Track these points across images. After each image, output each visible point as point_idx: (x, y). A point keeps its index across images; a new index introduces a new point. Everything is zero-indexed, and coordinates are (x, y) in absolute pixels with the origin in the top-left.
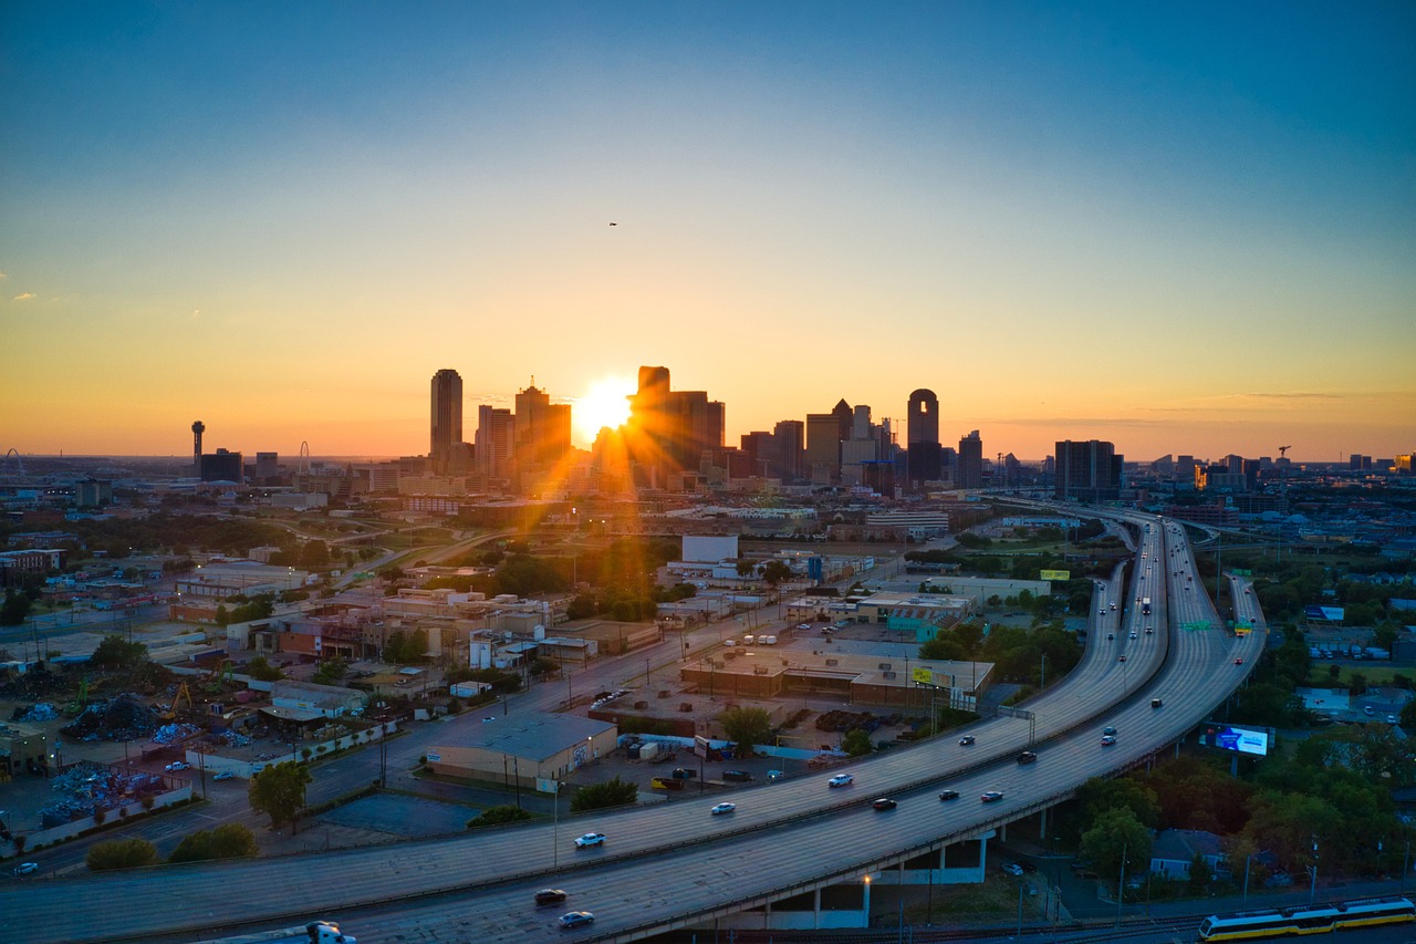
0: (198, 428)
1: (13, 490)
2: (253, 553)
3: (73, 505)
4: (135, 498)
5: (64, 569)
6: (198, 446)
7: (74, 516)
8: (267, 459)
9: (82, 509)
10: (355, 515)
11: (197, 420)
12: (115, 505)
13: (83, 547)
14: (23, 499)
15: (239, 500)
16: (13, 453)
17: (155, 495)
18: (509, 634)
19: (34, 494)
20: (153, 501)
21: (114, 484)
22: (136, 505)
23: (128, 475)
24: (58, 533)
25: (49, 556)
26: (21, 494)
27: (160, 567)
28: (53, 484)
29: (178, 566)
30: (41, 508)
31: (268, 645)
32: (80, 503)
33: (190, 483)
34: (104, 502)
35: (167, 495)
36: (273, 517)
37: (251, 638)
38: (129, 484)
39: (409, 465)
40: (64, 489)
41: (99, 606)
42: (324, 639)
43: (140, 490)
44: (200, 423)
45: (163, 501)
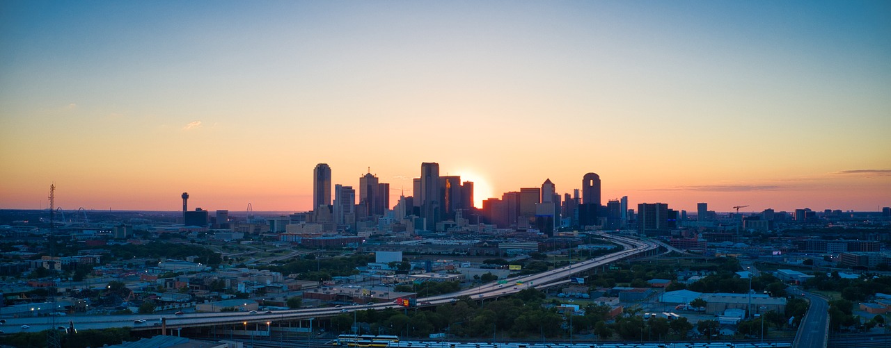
0: (185, 196)
1: (81, 230)
2: (188, 258)
3: (112, 238)
4: (145, 235)
5: (102, 264)
6: (185, 207)
7: (111, 243)
8: (222, 214)
9: (116, 240)
10: (253, 243)
11: (185, 192)
12: (133, 238)
13: (113, 256)
14: (86, 235)
15: (199, 236)
16: (82, 209)
17: (156, 233)
18: (255, 282)
19: (91, 232)
20: (155, 236)
21: (135, 227)
22: (145, 238)
23: (146, 223)
24: (102, 250)
25: (95, 258)
26: (85, 232)
27: (144, 263)
28: (103, 227)
29: (152, 263)
30: (96, 239)
31: (171, 286)
32: (116, 237)
33: (177, 227)
34: (129, 237)
35: (164, 233)
36: (210, 244)
37: (166, 283)
38: (144, 227)
39: (297, 218)
40: (109, 230)
41: (114, 276)
42: (190, 283)
43: (150, 231)
44: (186, 193)
45: (160, 236)
